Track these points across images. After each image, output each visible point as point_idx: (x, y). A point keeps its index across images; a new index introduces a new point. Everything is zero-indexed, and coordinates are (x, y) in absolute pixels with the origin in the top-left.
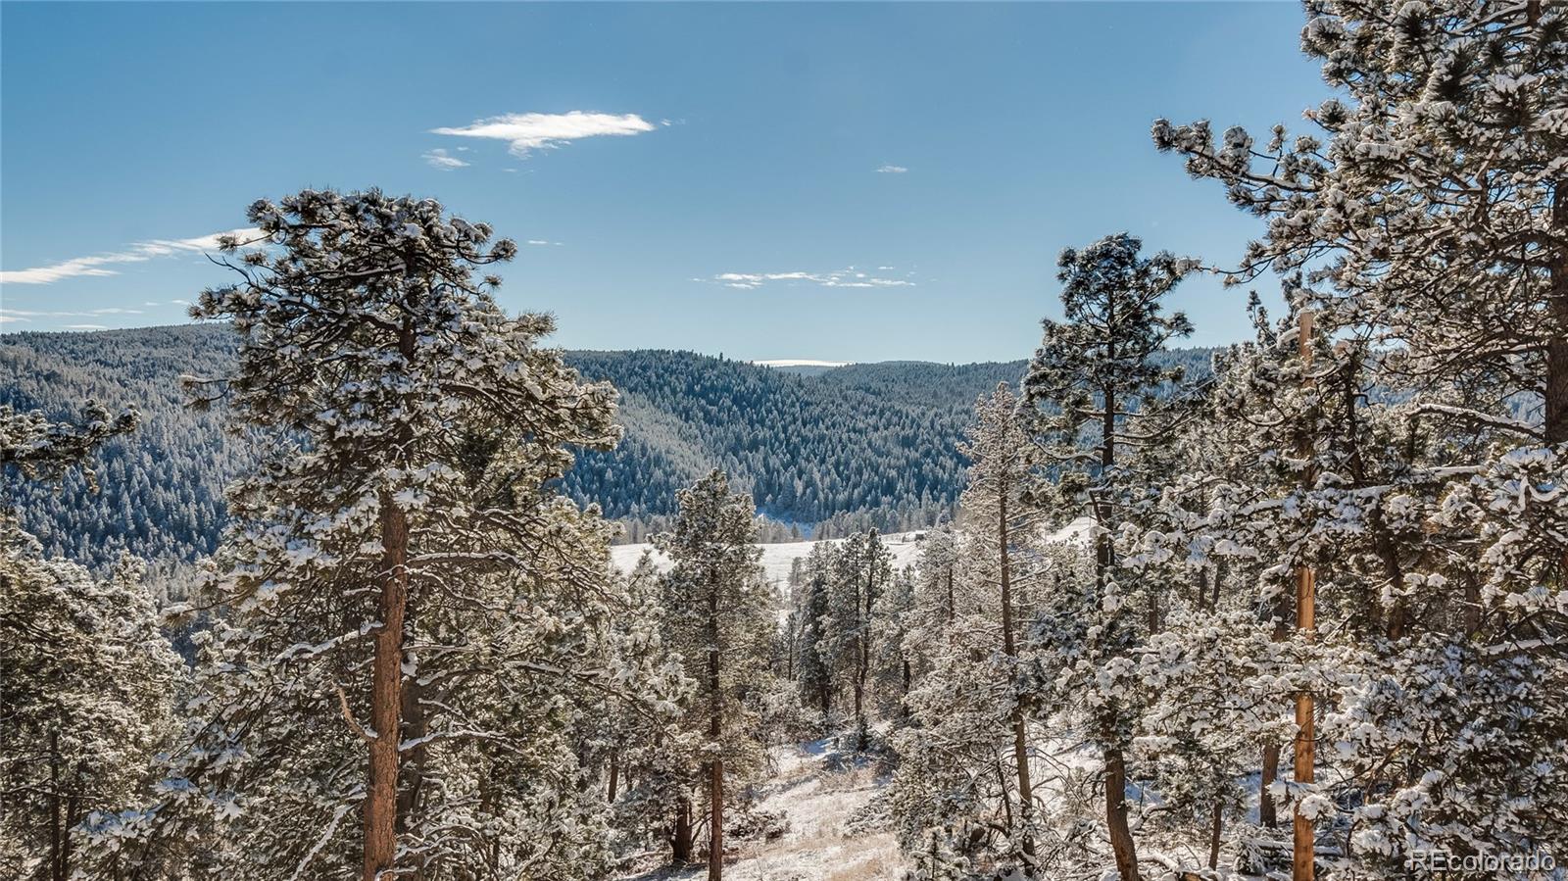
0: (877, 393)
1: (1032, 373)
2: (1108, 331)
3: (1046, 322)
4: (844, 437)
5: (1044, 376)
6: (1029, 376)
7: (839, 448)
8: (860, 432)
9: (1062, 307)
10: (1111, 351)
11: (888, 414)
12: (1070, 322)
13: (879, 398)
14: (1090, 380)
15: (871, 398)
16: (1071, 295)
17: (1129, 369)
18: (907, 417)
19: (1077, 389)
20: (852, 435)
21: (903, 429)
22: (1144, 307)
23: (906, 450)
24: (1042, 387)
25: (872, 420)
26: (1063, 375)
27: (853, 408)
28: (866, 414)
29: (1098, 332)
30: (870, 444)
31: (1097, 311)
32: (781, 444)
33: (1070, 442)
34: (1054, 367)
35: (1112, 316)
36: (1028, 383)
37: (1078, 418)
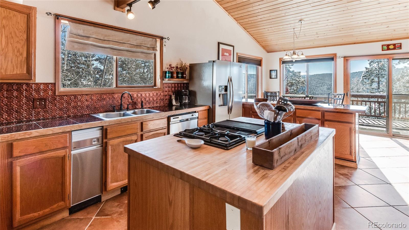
0: (321, 79)
1: (363, 75)
2: (378, 68)
3: (366, 68)
4: (315, 88)
5: (366, 76)
6: (363, 76)
7: (313, 90)
8: (318, 87)
9: (369, 65)
10: (379, 72)
11: (324, 83)
12: (370, 67)
13: (322, 81)
14: (375, 76)
15: (320, 80)
16: (370, 63)
17: (382, 74)
18: (328, 84)
19: (372, 77)
20: (316, 88)
21: (328, 86)
22: (385, 64)
23: (328, 90)
24: (365, 77)
25: (320, 85)
26: (369, 75)
27: (316, 82)
28: (319, 84)
29: (376, 69)
30: (320, 89)
31: (376, 65)
32: (301, 89)
33: (371, 86)
34: (367, 74)
35: (379, 66)
36: (362, 77)
37: (372, 82)
